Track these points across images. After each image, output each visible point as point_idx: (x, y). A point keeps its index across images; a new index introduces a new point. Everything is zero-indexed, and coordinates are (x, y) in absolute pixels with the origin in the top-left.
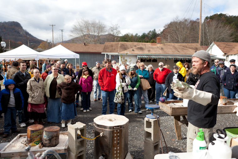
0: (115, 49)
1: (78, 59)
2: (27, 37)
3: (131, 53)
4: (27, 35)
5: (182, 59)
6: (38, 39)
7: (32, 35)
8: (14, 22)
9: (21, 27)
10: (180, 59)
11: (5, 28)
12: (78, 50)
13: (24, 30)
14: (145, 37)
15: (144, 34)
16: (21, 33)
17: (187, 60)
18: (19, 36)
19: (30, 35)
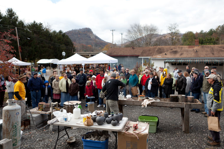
0: (151, 53)
1: (117, 63)
2: (96, 40)
3: (162, 57)
4: (96, 38)
5: (209, 63)
6: (105, 41)
7: (100, 39)
8: (86, 28)
9: (92, 32)
10: (206, 63)
11: (80, 34)
12: (126, 53)
13: (94, 34)
14: (212, 34)
15: (211, 30)
16: (92, 37)
17: (214, 63)
18: (90, 40)
19: (99, 38)
